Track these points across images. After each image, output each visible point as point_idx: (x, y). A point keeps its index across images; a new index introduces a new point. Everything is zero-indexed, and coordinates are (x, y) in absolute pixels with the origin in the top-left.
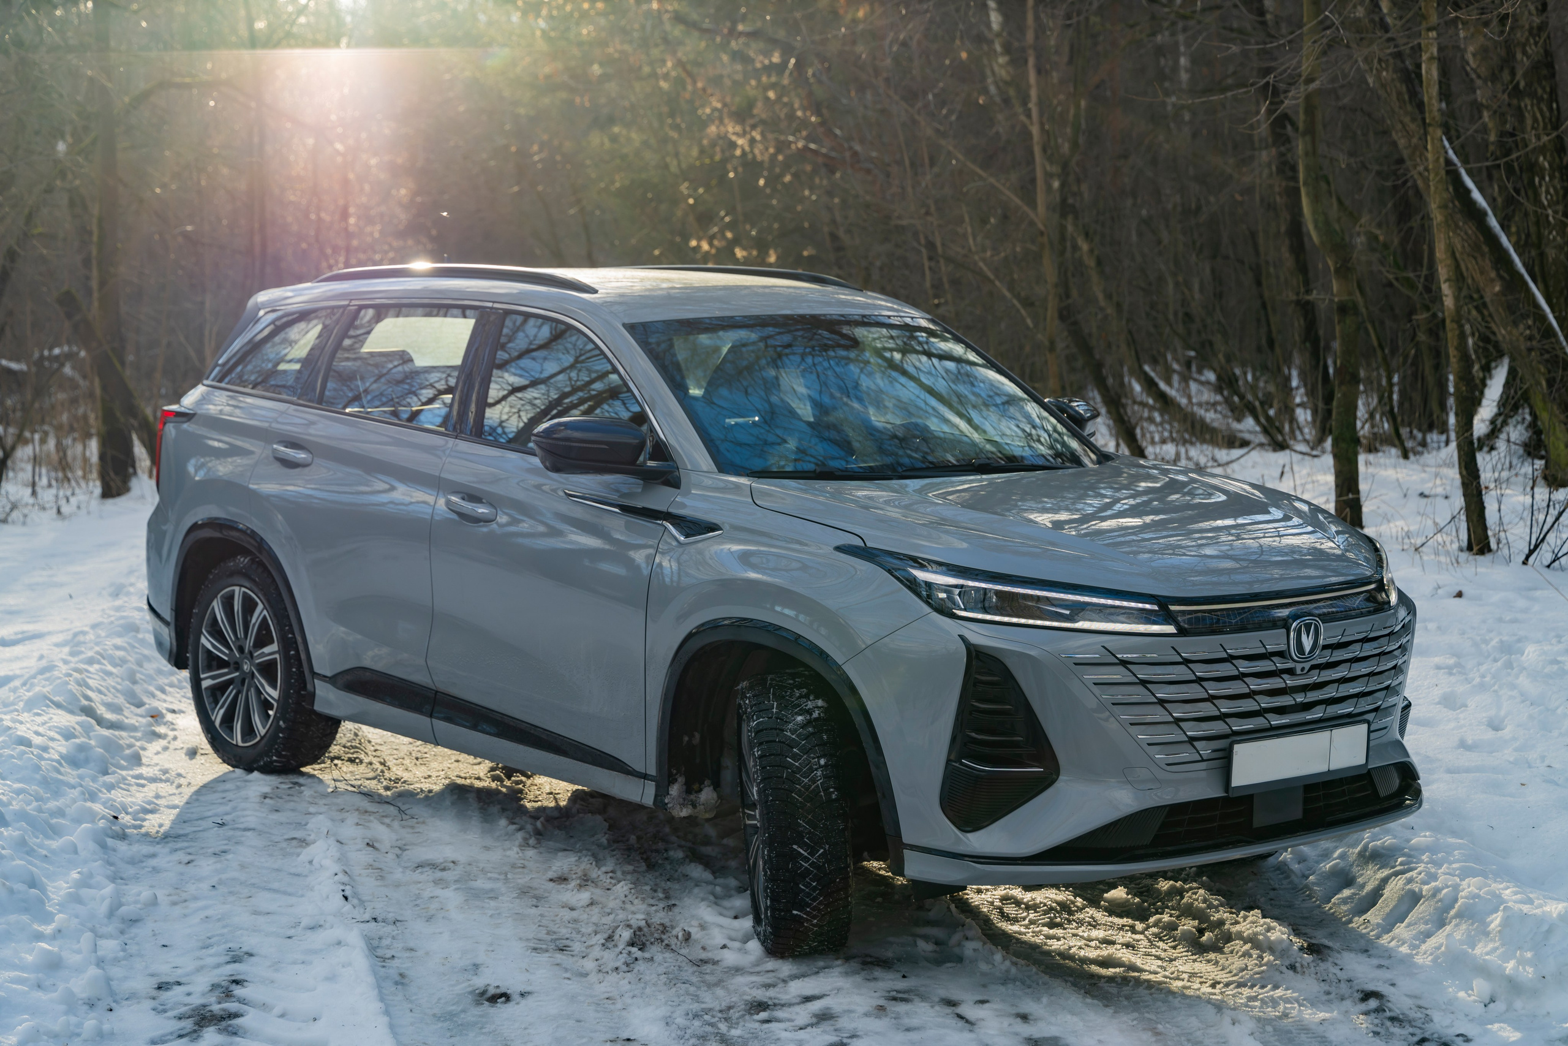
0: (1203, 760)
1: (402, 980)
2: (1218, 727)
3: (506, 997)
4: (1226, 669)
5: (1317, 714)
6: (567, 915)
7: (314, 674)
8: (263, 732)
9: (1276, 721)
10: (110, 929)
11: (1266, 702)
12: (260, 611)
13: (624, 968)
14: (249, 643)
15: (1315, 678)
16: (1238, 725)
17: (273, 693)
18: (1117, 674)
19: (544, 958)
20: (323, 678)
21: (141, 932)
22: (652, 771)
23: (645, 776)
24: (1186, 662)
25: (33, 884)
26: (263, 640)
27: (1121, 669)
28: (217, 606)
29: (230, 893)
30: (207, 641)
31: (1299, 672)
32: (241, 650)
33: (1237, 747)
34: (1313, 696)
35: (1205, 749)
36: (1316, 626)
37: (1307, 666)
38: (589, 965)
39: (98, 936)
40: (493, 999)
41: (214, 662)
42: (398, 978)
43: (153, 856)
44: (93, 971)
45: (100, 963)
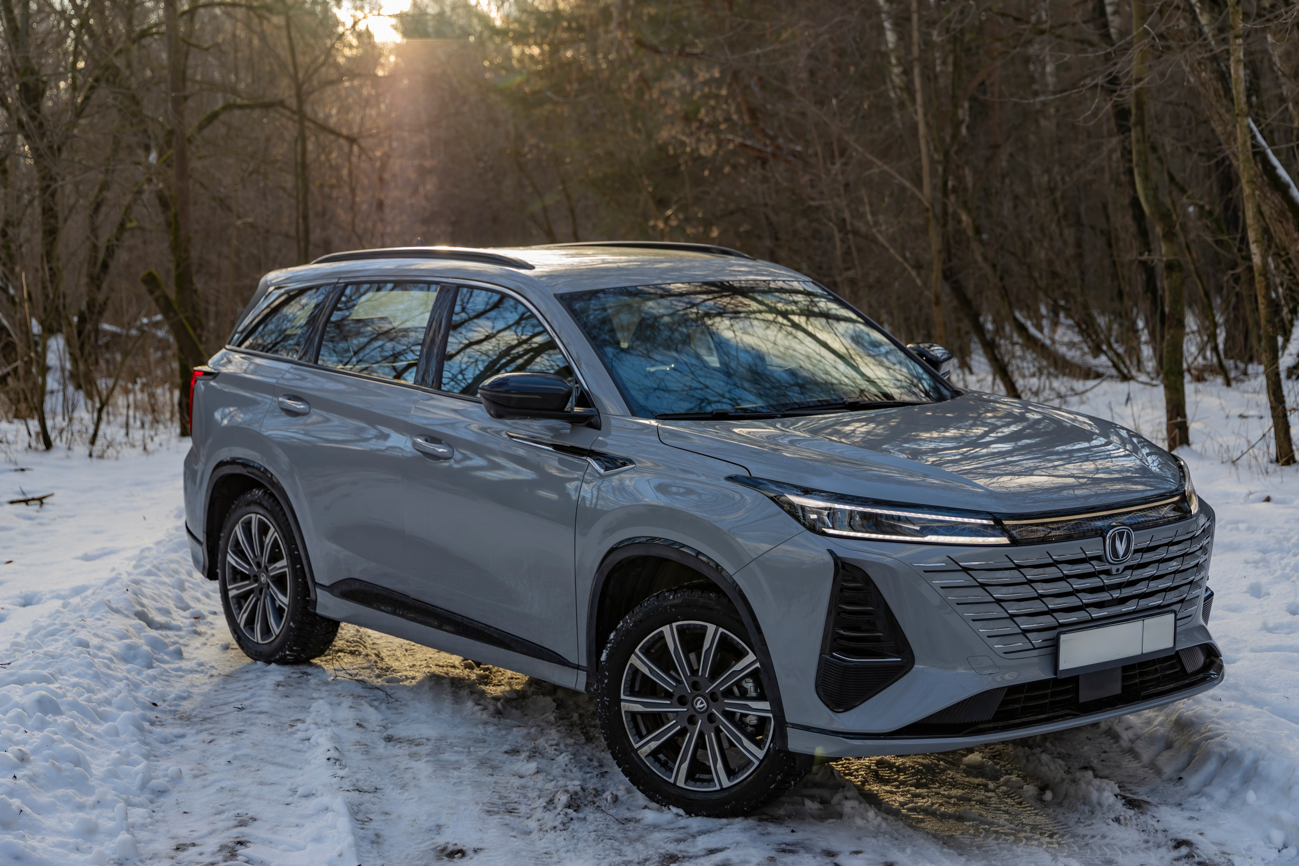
0: (1035, 649)
1: (377, 840)
2: (1047, 621)
3: (462, 853)
4: (1052, 572)
5: (1131, 606)
6: (516, 782)
7: (316, 584)
8: (277, 631)
9: (1096, 613)
10: (142, 799)
11: (1087, 598)
12: (273, 533)
13: (561, 827)
14: (264, 560)
15: (1128, 576)
16: (1064, 619)
17: (284, 600)
18: (961, 579)
19: (495, 820)
20: (322, 587)
21: (167, 801)
22: (584, 663)
23: (578, 667)
24: (1018, 567)
25: (78, 762)
26: (275, 557)
27: (963, 574)
28: (238, 530)
29: (243, 767)
30: (231, 559)
31: (1114, 572)
32: (259, 565)
33: (1063, 637)
34: (1127, 592)
35: (1037, 639)
36: (1128, 534)
37: (1121, 567)
38: (533, 824)
39: (129, 804)
40: (452, 855)
41: (238, 576)
42: (374, 838)
43: (183, 736)
44: (124, 836)
45: (131, 828)
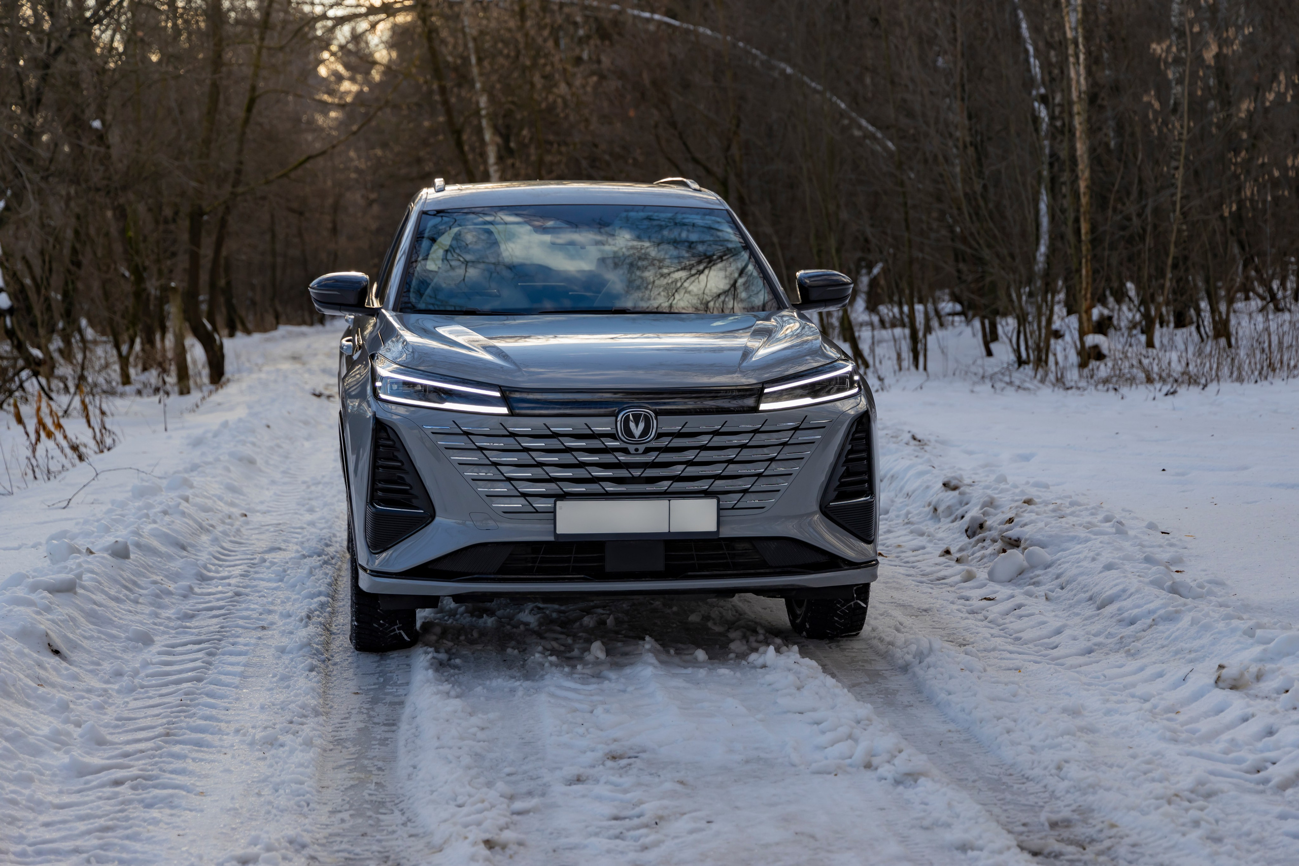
0: (537, 512)
2: (552, 487)
4: (554, 444)
5: (664, 485)
9: (610, 488)
11: (598, 472)
15: (651, 457)
16: (569, 488)
18: (461, 442)
24: (513, 435)
27: (464, 438)
31: (632, 450)
33: (560, 505)
34: (650, 473)
36: (647, 417)
37: (642, 448)
